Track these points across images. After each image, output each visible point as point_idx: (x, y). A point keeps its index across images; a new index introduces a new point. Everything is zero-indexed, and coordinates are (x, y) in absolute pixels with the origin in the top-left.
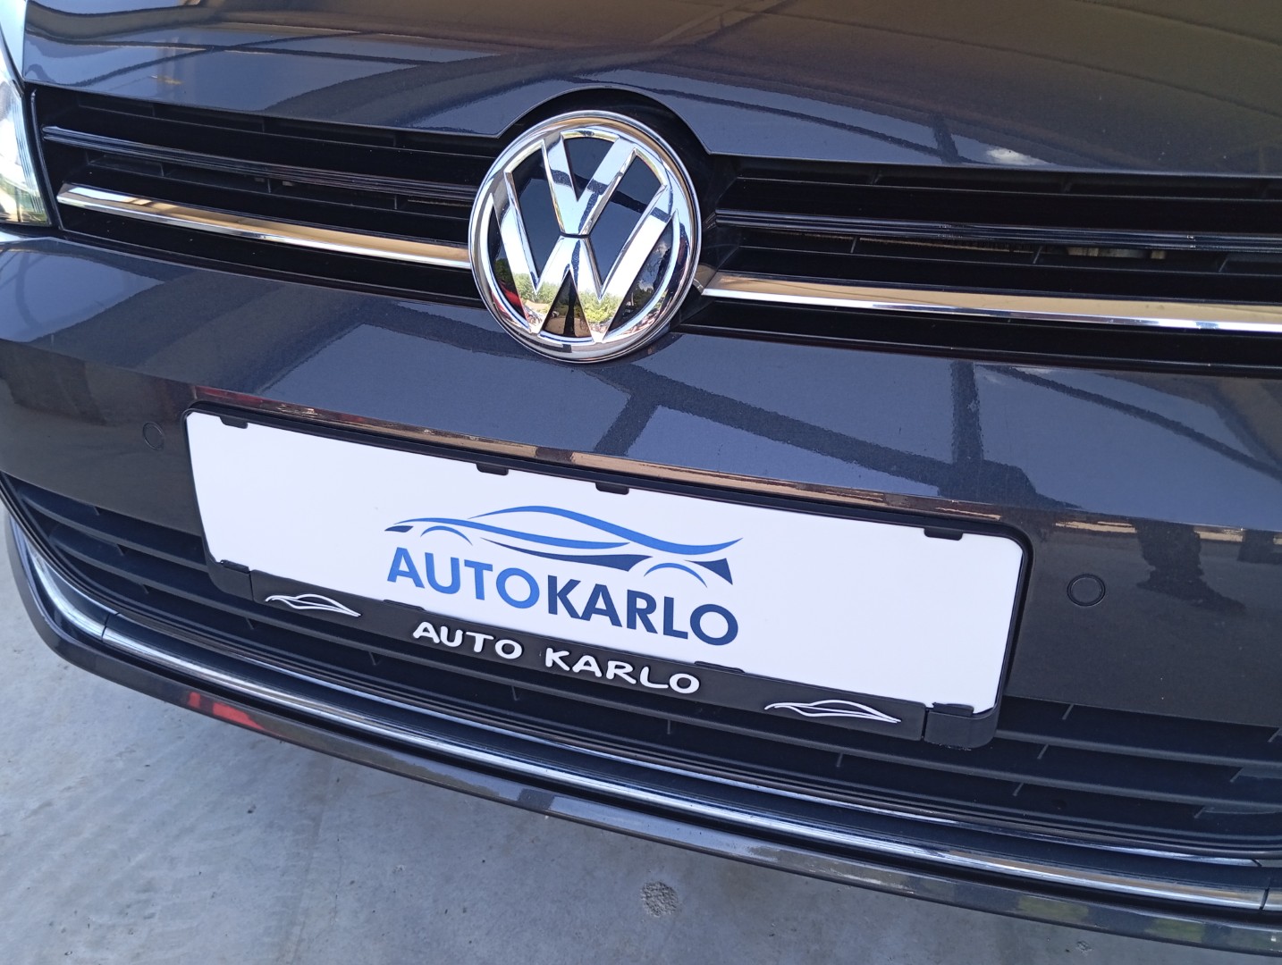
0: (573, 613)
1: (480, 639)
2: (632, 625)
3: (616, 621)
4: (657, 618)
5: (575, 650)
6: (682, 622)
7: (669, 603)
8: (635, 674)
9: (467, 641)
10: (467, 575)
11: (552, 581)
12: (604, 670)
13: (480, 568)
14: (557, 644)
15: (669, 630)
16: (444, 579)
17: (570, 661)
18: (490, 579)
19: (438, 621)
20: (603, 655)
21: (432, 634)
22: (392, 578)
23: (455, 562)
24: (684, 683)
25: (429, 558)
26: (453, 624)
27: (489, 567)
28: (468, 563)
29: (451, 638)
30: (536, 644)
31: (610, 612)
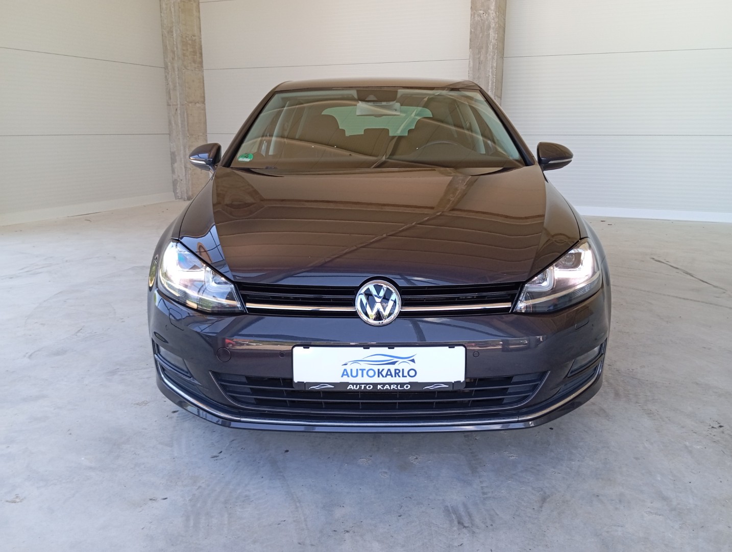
0: (383, 376)
1: (363, 386)
2: (395, 376)
3: (392, 376)
4: (401, 374)
5: (384, 384)
6: (406, 374)
7: (403, 370)
8: (397, 387)
9: (361, 387)
10: (360, 372)
11: (379, 370)
12: (390, 387)
13: (362, 370)
14: (380, 384)
15: (403, 376)
16: (355, 374)
17: (383, 387)
18: (365, 372)
19: (353, 384)
20: (390, 384)
21: (352, 387)
22: (342, 376)
23: (357, 370)
24: (407, 387)
25: (351, 370)
26: (357, 384)
27: (365, 370)
28: (360, 370)
29: (356, 387)
30: (375, 385)
31: (391, 375)
